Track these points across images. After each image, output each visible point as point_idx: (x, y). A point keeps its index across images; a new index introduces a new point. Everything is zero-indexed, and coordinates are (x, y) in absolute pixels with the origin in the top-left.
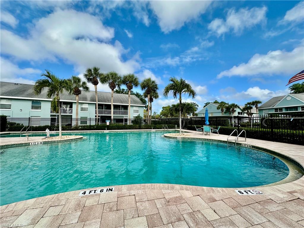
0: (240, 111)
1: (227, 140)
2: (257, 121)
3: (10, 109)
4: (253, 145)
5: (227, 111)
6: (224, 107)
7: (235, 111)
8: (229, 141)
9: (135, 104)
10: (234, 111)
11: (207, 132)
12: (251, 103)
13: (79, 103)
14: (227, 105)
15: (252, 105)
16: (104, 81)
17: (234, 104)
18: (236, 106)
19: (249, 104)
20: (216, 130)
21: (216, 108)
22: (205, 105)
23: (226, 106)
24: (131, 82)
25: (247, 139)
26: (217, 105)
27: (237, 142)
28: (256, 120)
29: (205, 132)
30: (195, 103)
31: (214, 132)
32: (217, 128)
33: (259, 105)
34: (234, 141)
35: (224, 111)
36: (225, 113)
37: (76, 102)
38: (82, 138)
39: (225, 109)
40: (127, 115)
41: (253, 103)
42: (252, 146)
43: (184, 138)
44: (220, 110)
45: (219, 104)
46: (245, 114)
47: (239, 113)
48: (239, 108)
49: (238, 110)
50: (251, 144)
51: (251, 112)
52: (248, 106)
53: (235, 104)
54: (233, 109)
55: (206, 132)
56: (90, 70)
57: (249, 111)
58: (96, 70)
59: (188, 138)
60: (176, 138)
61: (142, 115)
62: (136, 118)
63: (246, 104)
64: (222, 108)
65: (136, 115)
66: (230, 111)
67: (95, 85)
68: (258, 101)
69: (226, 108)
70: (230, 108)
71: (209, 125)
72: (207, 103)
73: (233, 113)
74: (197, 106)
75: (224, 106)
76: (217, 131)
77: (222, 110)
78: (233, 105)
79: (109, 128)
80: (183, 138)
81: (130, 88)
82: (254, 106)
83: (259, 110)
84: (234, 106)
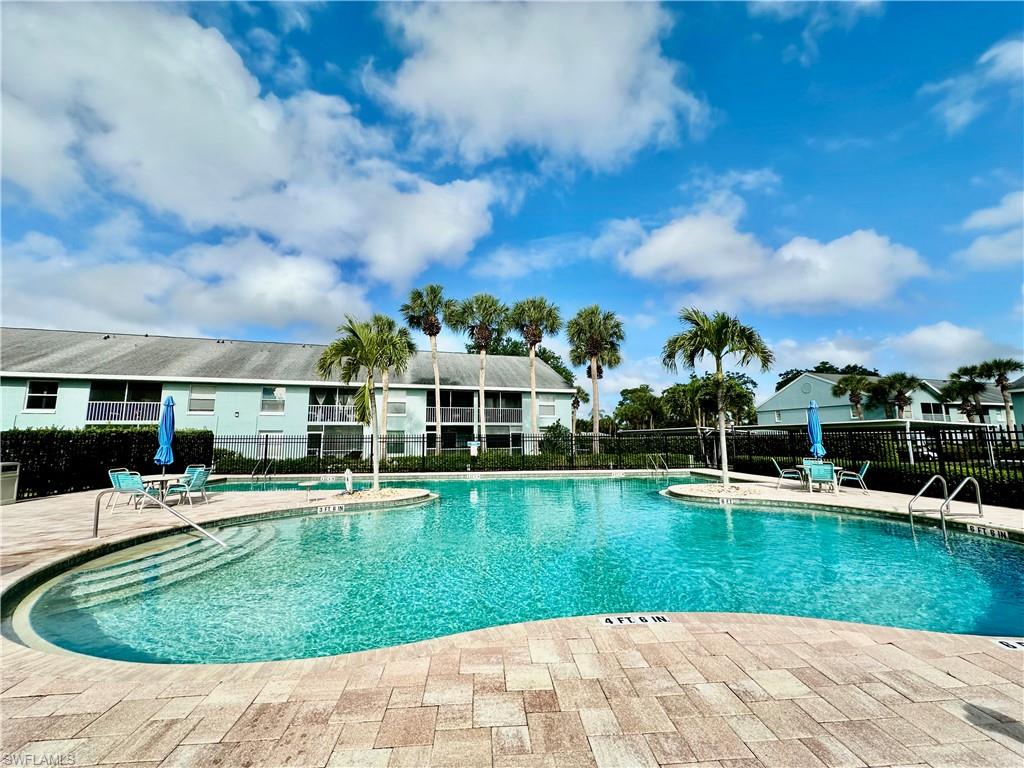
0: (932, 400)
1: (907, 512)
2: (1009, 436)
3: (212, 413)
4: (1011, 528)
5: (874, 402)
6: (860, 386)
7: (909, 399)
8: (916, 513)
9: (545, 387)
10: (904, 402)
11: (820, 483)
12: (974, 368)
13: (390, 389)
14: (874, 380)
15: (980, 375)
16: (457, 321)
17: (903, 377)
18: (912, 383)
19: (965, 371)
20: (855, 476)
21: (831, 392)
22: (780, 380)
23: (870, 383)
24: (537, 322)
25: (985, 508)
26: (833, 380)
27: (947, 518)
28: (1006, 435)
29: (813, 481)
30: (743, 376)
31: (845, 483)
32: (857, 469)
33: (1013, 377)
34: (937, 516)
35: (862, 402)
36: (868, 407)
37: (382, 388)
38: (428, 496)
39: (864, 395)
40: (520, 421)
41: (987, 370)
42: (1009, 533)
43: (743, 502)
44: (845, 399)
45: (841, 376)
46: (951, 410)
47: (926, 408)
48: (924, 387)
49: (919, 397)
50: (1005, 527)
51: (977, 402)
52: (965, 379)
53: (908, 376)
54: (901, 393)
55: (817, 482)
56: (418, 295)
57: (971, 398)
58: (434, 292)
59: (757, 500)
60: (715, 501)
61: (568, 424)
62: (549, 431)
63: (956, 372)
64: (852, 391)
65: (549, 422)
66: (886, 402)
67: (431, 335)
68: (1005, 358)
69: (868, 391)
70: (888, 392)
71: (825, 457)
72: (787, 373)
73: (901, 408)
74: (750, 386)
75: (859, 381)
76: (860, 477)
77: (855, 399)
78: (901, 380)
79: (477, 464)
80: (738, 502)
81: (535, 339)
82: (993, 380)
83: (1012, 394)
84: (905, 383)
